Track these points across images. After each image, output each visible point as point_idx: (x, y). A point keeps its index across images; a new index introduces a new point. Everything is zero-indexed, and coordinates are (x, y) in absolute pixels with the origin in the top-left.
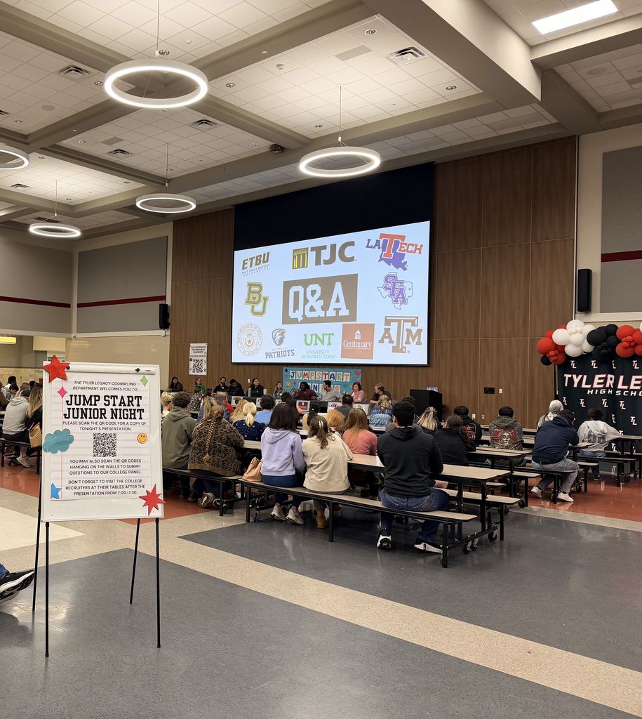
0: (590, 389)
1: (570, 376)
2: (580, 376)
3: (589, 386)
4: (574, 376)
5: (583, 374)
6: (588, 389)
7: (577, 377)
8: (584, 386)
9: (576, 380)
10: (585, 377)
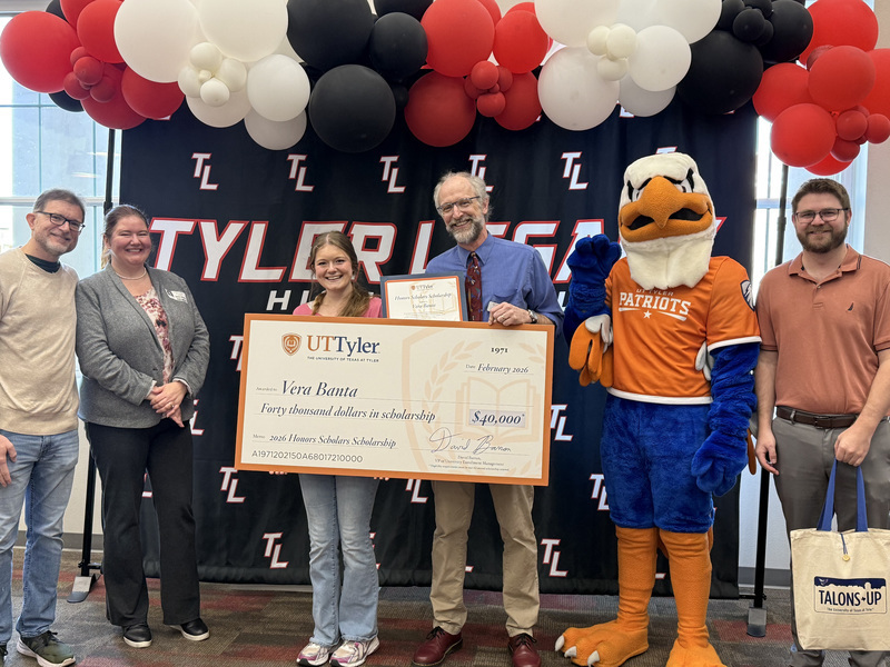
0: (279, 287)
1: (186, 226)
2: (234, 229)
3: (275, 274)
4: (208, 228)
5: (249, 219)
6: (268, 286)
7: (220, 232)
8: (250, 272)
9: (216, 248)
10: (259, 230)
